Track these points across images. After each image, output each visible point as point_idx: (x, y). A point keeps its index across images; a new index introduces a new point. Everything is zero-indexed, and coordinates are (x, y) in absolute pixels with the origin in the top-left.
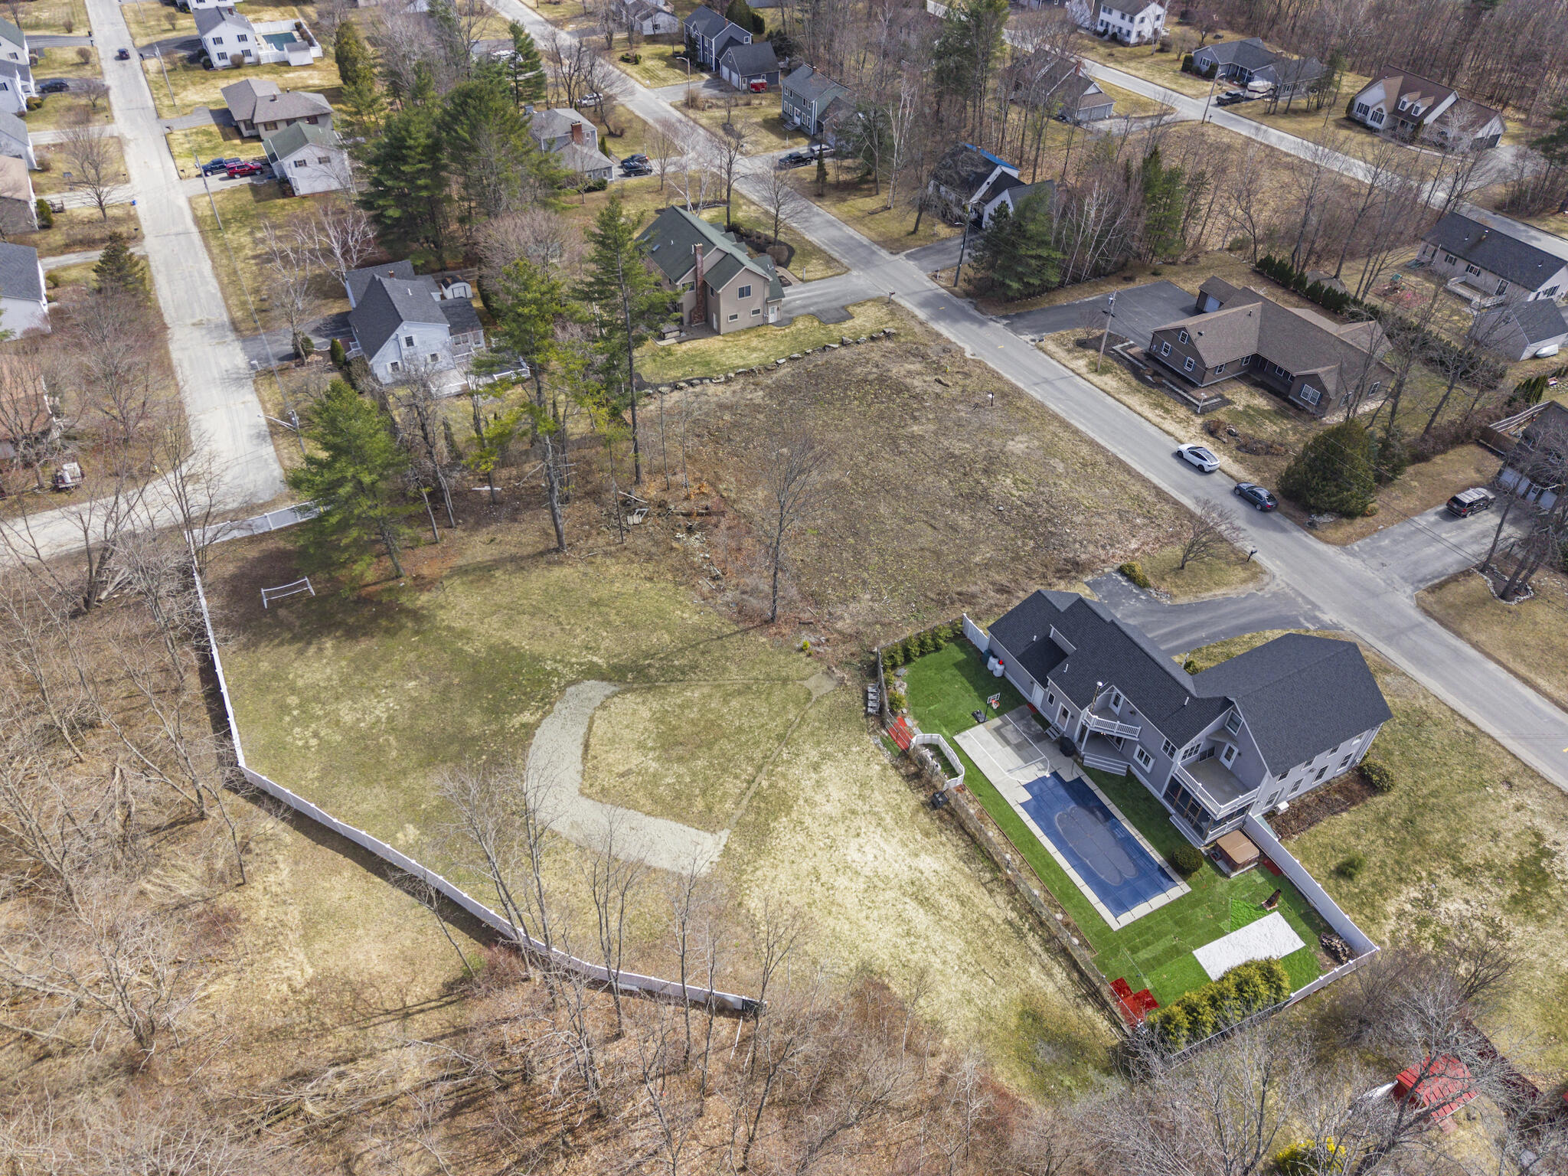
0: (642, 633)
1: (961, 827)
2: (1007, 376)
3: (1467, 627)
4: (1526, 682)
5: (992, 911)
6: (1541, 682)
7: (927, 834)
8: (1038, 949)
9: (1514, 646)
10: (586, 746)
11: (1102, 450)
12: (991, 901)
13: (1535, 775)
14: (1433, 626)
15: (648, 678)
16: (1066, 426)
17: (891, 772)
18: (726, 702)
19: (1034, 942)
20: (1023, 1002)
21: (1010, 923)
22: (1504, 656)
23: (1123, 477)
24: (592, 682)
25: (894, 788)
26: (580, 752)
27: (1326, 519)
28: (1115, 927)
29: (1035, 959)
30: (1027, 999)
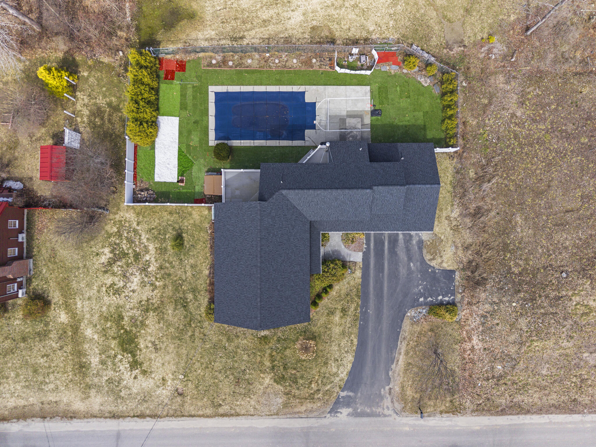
5: (252, 33)
8: (221, 42)
12: (258, 36)
13: (176, 414)
20: (201, 18)
21: (242, 38)
25: (353, 29)
28: (210, 88)
29: (218, 38)
30: (202, 20)
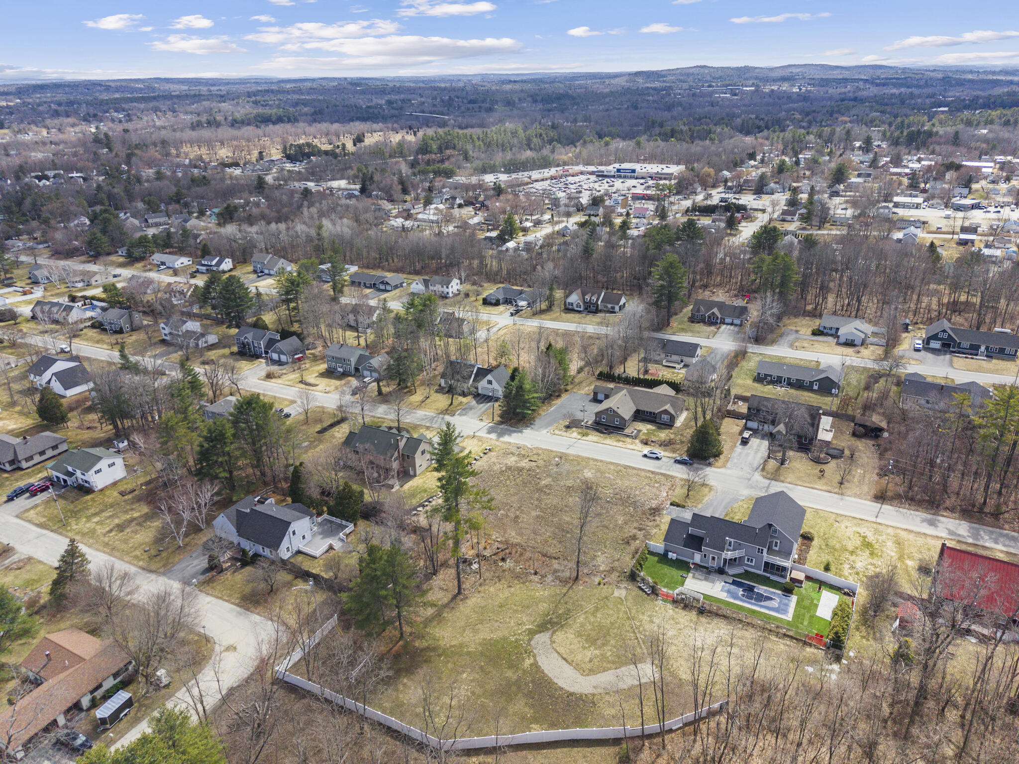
0: (534, 607)
1: (717, 615)
2: (554, 449)
3: (782, 478)
4: (813, 488)
5: (753, 636)
6: (816, 486)
7: (709, 623)
8: (777, 639)
9: (799, 478)
10: (565, 659)
11: (618, 465)
12: (750, 633)
13: (842, 515)
14: (773, 482)
15: (557, 623)
16: (596, 460)
17: (677, 610)
18: (595, 617)
19: (773, 638)
21: (761, 636)
22: (800, 483)
23: (635, 472)
24: (537, 636)
25: (683, 614)
26: (564, 662)
27: (712, 460)
28: (790, 620)
29: (779, 643)
30: (788, 657)
